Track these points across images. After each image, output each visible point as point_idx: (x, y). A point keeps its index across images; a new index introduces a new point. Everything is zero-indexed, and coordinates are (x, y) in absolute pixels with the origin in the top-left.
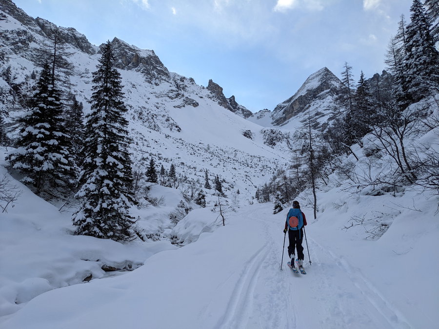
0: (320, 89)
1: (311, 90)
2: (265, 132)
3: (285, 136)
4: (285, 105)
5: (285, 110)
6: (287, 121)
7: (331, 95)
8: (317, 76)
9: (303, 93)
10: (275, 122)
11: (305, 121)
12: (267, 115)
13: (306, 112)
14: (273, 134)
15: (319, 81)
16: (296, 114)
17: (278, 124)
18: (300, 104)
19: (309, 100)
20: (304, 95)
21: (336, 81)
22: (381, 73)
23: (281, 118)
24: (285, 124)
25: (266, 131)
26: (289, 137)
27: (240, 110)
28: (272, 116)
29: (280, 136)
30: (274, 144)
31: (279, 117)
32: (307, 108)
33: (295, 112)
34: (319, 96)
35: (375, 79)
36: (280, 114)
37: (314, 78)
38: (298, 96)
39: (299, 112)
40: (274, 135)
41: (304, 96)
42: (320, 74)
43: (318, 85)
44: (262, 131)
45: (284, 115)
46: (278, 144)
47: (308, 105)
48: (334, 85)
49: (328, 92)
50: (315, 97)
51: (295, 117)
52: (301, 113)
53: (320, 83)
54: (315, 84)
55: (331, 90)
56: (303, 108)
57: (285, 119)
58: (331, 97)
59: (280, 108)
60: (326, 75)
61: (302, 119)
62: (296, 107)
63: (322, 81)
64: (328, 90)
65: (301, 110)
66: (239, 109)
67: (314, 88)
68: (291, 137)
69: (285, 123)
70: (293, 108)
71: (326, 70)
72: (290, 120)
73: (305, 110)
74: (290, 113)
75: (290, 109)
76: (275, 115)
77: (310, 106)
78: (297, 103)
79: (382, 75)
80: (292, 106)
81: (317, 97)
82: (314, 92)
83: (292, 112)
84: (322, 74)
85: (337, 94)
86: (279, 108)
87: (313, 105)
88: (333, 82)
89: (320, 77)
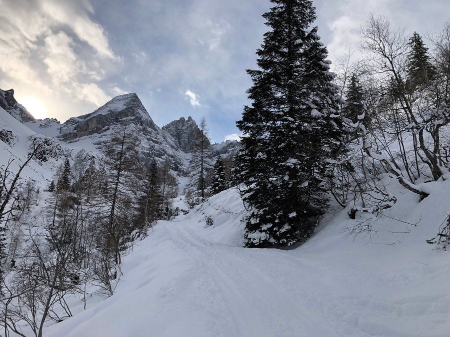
0: (124, 113)
1: (114, 112)
2: (35, 139)
3: (65, 153)
4: (80, 120)
5: (78, 126)
6: (77, 139)
7: (134, 124)
8: (123, 99)
9: (104, 112)
10: (62, 136)
11: (99, 144)
12: (54, 125)
13: (102, 134)
14: (48, 145)
15: (125, 105)
16: (90, 134)
17: (65, 140)
18: (98, 124)
19: (110, 122)
20: (105, 114)
21: (143, 110)
22: (186, 119)
23: (71, 134)
24: (75, 142)
25: (38, 140)
26: (70, 156)
27: (18, 109)
28: (61, 128)
29: (58, 151)
30: (45, 159)
31: (68, 131)
32: (105, 130)
33: (90, 132)
34: (121, 121)
35: (181, 122)
36: (71, 129)
37: (120, 100)
38: (98, 114)
39: (94, 132)
40: (48, 147)
41: (104, 116)
42: (127, 98)
43: (123, 109)
44: (31, 137)
45: (76, 131)
46: (50, 160)
47: (106, 127)
48: (140, 114)
49: (132, 120)
50: (116, 120)
51: (89, 136)
52: (96, 135)
53: (125, 107)
54: (120, 107)
55: (136, 118)
56: (100, 129)
57: (75, 136)
58: (134, 125)
59: (73, 122)
60: (134, 101)
61: (96, 141)
62: (93, 125)
63: (128, 105)
64: (133, 118)
65: (97, 130)
66: (16, 107)
67: (117, 110)
68: (73, 156)
69: (74, 140)
70: (88, 125)
71: (135, 96)
72: (81, 138)
73: (102, 132)
74: (83, 131)
75: (84, 126)
76: (65, 128)
77: (108, 129)
78: (95, 121)
79: (188, 121)
80: (87, 124)
81: (118, 122)
82: (117, 115)
83: (86, 130)
84: (130, 99)
85: (142, 125)
86: (71, 121)
87: (113, 129)
88: (140, 111)
89: (127, 101)
